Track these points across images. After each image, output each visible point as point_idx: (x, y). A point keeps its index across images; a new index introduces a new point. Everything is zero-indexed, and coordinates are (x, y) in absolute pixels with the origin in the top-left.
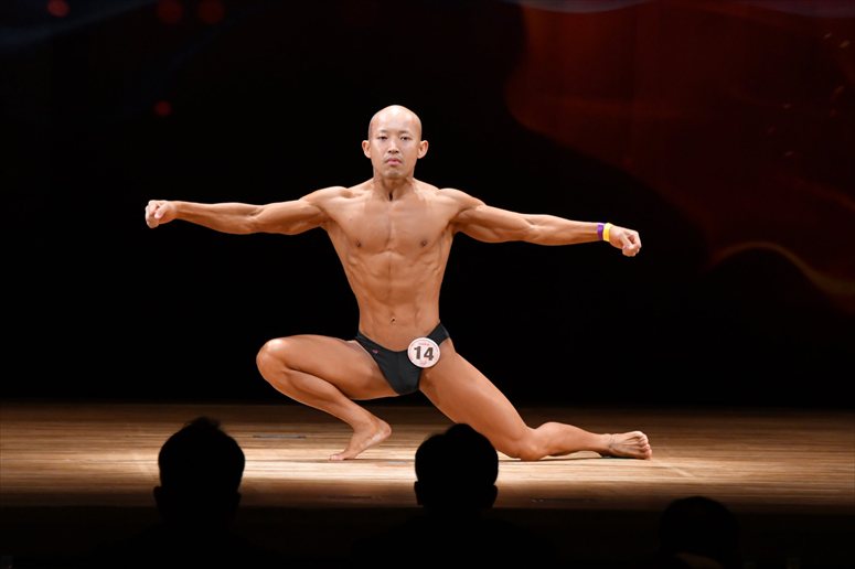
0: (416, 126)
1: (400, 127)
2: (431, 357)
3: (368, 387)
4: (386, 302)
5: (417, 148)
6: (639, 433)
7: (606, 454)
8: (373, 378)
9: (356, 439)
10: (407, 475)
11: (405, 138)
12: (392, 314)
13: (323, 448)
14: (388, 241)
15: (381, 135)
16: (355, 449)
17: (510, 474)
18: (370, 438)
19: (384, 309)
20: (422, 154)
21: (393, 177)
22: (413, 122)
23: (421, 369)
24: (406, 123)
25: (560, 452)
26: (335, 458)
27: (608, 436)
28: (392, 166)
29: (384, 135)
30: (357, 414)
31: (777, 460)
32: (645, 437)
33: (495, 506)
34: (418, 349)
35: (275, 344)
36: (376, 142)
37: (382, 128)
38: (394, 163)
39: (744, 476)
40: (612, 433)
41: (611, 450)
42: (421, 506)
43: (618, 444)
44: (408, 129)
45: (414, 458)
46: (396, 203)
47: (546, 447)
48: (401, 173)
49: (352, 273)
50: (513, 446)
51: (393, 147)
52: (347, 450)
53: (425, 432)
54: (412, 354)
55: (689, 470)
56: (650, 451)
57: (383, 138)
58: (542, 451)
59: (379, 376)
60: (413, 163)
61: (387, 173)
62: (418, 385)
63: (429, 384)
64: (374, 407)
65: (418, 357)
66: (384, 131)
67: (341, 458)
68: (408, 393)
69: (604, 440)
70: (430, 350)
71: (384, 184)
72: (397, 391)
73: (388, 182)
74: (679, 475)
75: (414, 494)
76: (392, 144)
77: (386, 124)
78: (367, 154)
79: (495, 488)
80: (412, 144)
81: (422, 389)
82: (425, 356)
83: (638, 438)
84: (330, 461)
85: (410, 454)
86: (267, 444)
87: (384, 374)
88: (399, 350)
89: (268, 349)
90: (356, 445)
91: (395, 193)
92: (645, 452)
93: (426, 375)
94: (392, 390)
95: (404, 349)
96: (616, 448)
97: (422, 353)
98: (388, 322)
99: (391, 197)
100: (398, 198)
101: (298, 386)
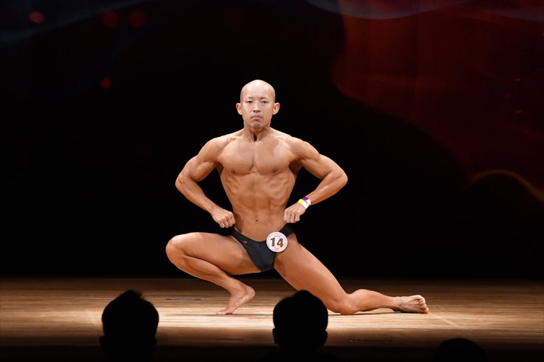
0: (272, 94)
1: (261, 95)
2: (282, 245)
3: (240, 267)
4: (253, 208)
5: (272, 108)
6: (420, 297)
7: (397, 310)
8: (243, 261)
9: (233, 300)
10: (268, 324)
11: (265, 102)
12: (256, 216)
13: (212, 307)
14: (252, 166)
15: (248, 100)
17: (336, 324)
20: (276, 112)
21: (257, 128)
22: (269, 91)
23: (275, 253)
24: (265, 92)
25: (367, 309)
26: (220, 313)
27: (398, 298)
28: (256, 120)
29: (250, 100)
31: (511, 314)
32: (424, 299)
33: (325, 345)
34: (273, 239)
35: (178, 239)
36: (245, 105)
37: (249, 96)
38: (257, 118)
39: (490, 325)
40: (400, 296)
41: (401, 307)
42: (277, 345)
43: (404, 304)
44: (266, 96)
45: (272, 313)
46: (258, 143)
47: (357, 306)
48: (262, 125)
49: (228, 187)
51: (256, 108)
52: (227, 308)
53: (279, 296)
54: (269, 243)
55: (454, 321)
56: (428, 309)
57: (250, 102)
58: (355, 309)
59: (248, 258)
60: (270, 118)
61: (252, 124)
62: (273, 265)
63: (280, 263)
64: (244, 279)
65: (273, 245)
66: (250, 98)
67: (224, 313)
68: (267, 270)
69: (397, 300)
70: (281, 240)
71: (251, 131)
72: (259, 268)
73: (253, 130)
74: (447, 324)
75: (273, 337)
76: (256, 106)
77: (252, 92)
78: (240, 112)
79: (326, 333)
80: (269, 106)
81: (276, 267)
82: (278, 244)
83: (419, 300)
84: (217, 315)
85: (270, 311)
86: (176, 305)
87: (251, 258)
88: (261, 241)
89: (174, 243)
90: (232, 304)
91: (258, 137)
92: (424, 309)
93: (279, 257)
94: (256, 268)
95: (264, 240)
96: (405, 307)
97: (276, 242)
98: (253, 222)
99: (255, 139)
100: (260, 140)
101: (194, 267)
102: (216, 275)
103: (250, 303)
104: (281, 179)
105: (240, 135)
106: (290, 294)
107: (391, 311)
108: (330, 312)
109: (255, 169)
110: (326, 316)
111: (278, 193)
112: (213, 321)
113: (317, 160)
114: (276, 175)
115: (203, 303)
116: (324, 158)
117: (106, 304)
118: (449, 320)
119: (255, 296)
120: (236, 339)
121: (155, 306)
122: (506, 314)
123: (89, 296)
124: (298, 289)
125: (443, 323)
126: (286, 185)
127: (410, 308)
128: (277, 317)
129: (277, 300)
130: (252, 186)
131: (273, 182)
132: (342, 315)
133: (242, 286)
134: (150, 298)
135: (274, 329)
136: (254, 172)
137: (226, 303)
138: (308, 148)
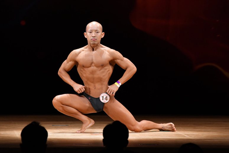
0: (101, 28)
1: (96, 29)
2: (107, 99)
3: (88, 110)
4: (93, 82)
5: (101, 35)
6: (172, 123)
7: (161, 130)
8: (89, 107)
9: (84, 125)
10: (100, 137)
11: (97, 32)
12: (95, 86)
13: (74, 129)
14: (92, 63)
15: (90, 31)
16: (84, 129)
17: (133, 136)
18: (88, 125)
19: (92, 84)
20: (103, 37)
21: (94, 44)
22: (100, 27)
23: (104, 103)
24: (98, 27)
26: (78, 132)
27: (161, 124)
28: (94, 41)
29: (91, 31)
30: (84, 118)
31: (215, 131)
32: (173, 124)
33: (128, 146)
34: (103, 97)
35: (58, 97)
36: (88, 34)
37: (90, 29)
38: (94, 40)
39: (205, 137)
40: (163, 123)
41: (163, 129)
42: (105, 146)
43: (165, 127)
44: (98, 29)
45: (102, 132)
46: (94, 52)
47: (143, 128)
48: (96, 43)
50: (132, 128)
51: (94, 35)
52: (81, 130)
53: (105, 123)
54: (101, 99)
55: (188, 135)
56: (175, 129)
57: (91, 32)
58: (141, 129)
59: (91, 106)
60: (100, 40)
61: (92, 43)
62: (103, 109)
63: (106, 108)
64: (89, 115)
65: (103, 100)
66: (91, 30)
67: (80, 132)
68: (100, 111)
69: (161, 125)
70: (107, 97)
71: (91, 47)
72: (96, 110)
73: (92, 45)
74: (185, 136)
75: (103, 143)
76: (93, 34)
77: (92, 28)
78: (86, 37)
79: (128, 141)
80: (99, 34)
81: (104, 110)
82: (105, 99)
83: (171, 125)
84: (76, 133)
85: (101, 130)
86: (56, 128)
87: (92, 105)
88: (97, 98)
89: (56, 99)
90: (84, 128)
91: (95, 49)
92: (174, 129)
93: (106, 105)
94: (95, 111)
95: (98, 97)
96: (165, 128)
97: (104, 98)
98: (93, 89)
99: (93, 50)
100: (95, 50)
101: (66, 110)
102: (76, 114)
103: (92, 127)
104: (106, 69)
105: (86, 48)
106: (111, 123)
107: (158, 130)
108: (130, 131)
109: (93, 65)
110: (128, 133)
111: (104, 76)
112: (74, 136)
113: (122, 60)
114: (103, 67)
115: (69, 127)
116: (125, 59)
117: (23, 128)
118: (186, 134)
119: (95, 123)
120: (85, 144)
121: (46, 128)
122: (212, 131)
123: (16, 124)
124: (115, 120)
125: (183, 136)
126: (108, 72)
127: (167, 129)
128: (105, 133)
129: (105, 125)
130: (93, 72)
131: (102, 70)
132: (135, 132)
133: (88, 119)
134: (43, 125)
135: (103, 139)
136: (93, 66)
137: (81, 127)
138: (118, 54)
